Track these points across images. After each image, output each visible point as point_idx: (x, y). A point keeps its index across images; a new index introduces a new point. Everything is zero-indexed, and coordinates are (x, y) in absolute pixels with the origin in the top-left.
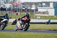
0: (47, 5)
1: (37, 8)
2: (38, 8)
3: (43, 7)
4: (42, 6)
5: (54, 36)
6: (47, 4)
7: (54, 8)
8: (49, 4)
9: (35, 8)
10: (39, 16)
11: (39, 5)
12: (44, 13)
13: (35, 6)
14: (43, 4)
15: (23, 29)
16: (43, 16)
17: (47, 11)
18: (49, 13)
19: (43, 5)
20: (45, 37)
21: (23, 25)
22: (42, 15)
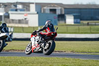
0: (25, 9)
1: (7, 13)
2: (10, 12)
3: (19, 12)
4: (16, 10)
5: (37, 61)
6: (25, 7)
7: (38, 13)
8: (29, 6)
9: (4, 13)
10: (11, 27)
11: (11, 7)
12: (20, 21)
13: (4, 9)
14: (18, 6)
15: (44, 52)
16: (18, 27)
17: (25, 19)
18: (29, 22)
19: (18, 8)
20: (21, 63)
21: (43, 44)
22: (17, 25)
